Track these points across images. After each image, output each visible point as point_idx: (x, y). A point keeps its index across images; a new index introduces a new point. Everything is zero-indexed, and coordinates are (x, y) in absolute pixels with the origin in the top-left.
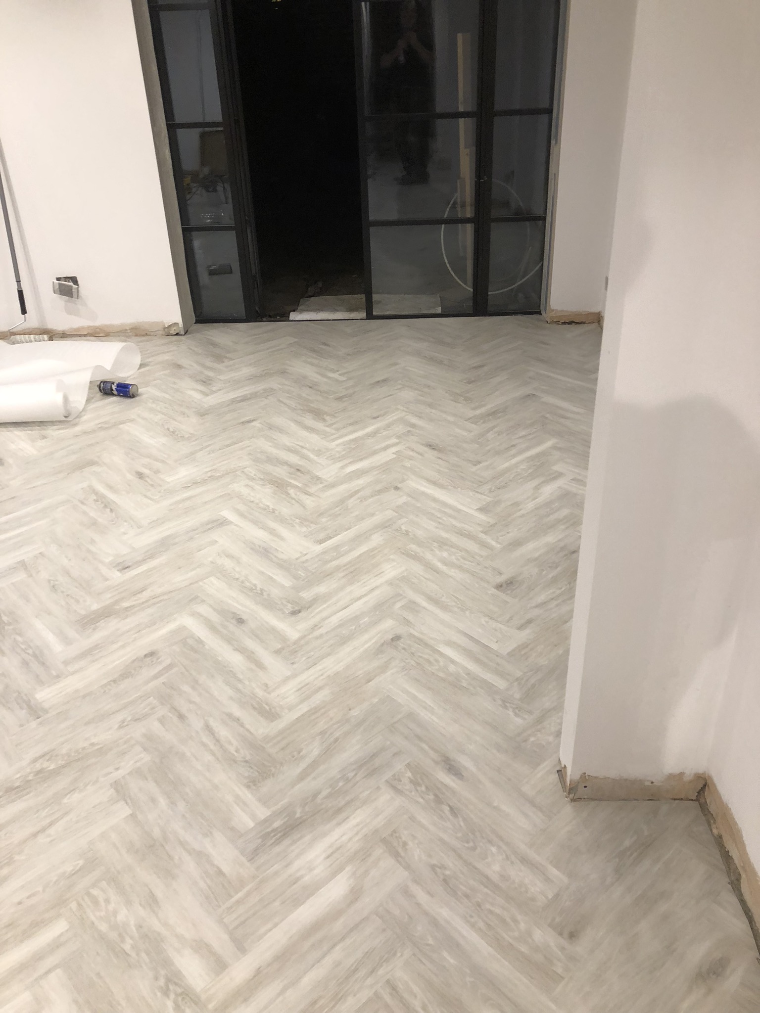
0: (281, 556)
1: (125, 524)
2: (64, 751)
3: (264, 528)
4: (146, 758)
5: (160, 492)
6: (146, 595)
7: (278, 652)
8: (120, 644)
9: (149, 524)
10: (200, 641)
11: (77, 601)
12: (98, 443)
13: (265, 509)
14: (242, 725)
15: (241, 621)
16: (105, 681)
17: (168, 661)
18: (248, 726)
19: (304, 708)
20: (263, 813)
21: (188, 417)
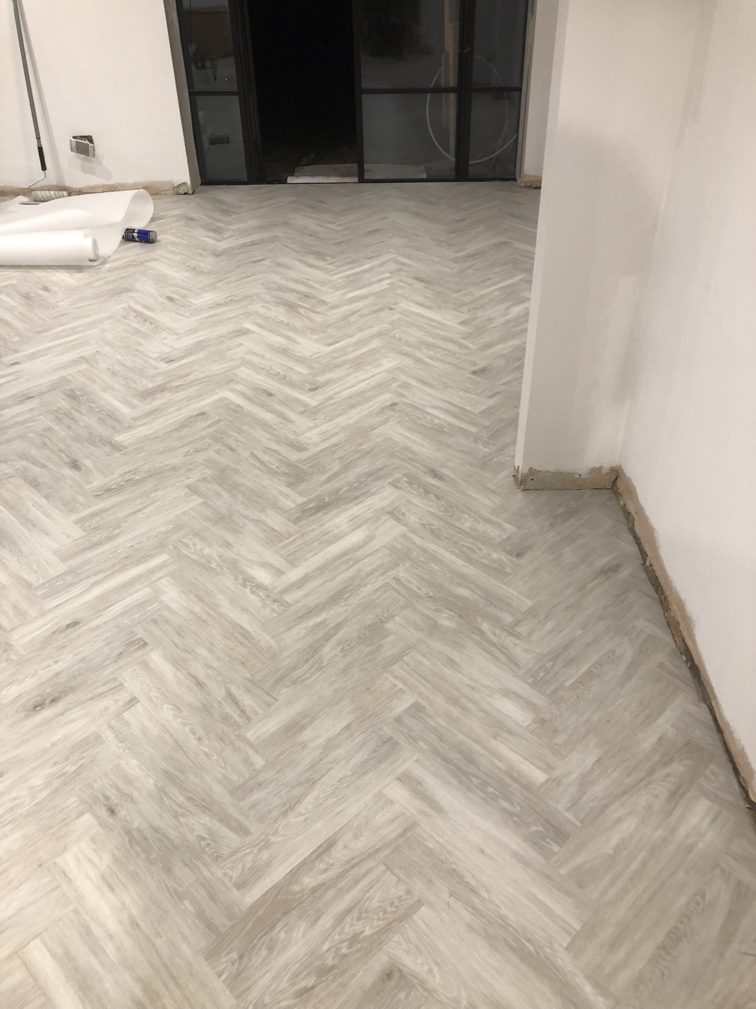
0: (299, 354)
1: (164, 332)
2: (145, 469)
3: (281, 335)
4: (208, 472)
5: (189, 310)
6: (191, 377)
7: (302, 413)
8: (176, 408)
9: (185, 332)
10: (239, 406)
11: (135, 382)
12: (129, 276)
13: (280, 323)
14: (280, 454)
15: (270, 395)
16: (169, 430)
17: (217, 418)
18: (284, 455)
19: (326, 445)
20: (301, 500)
21: (205, 257)
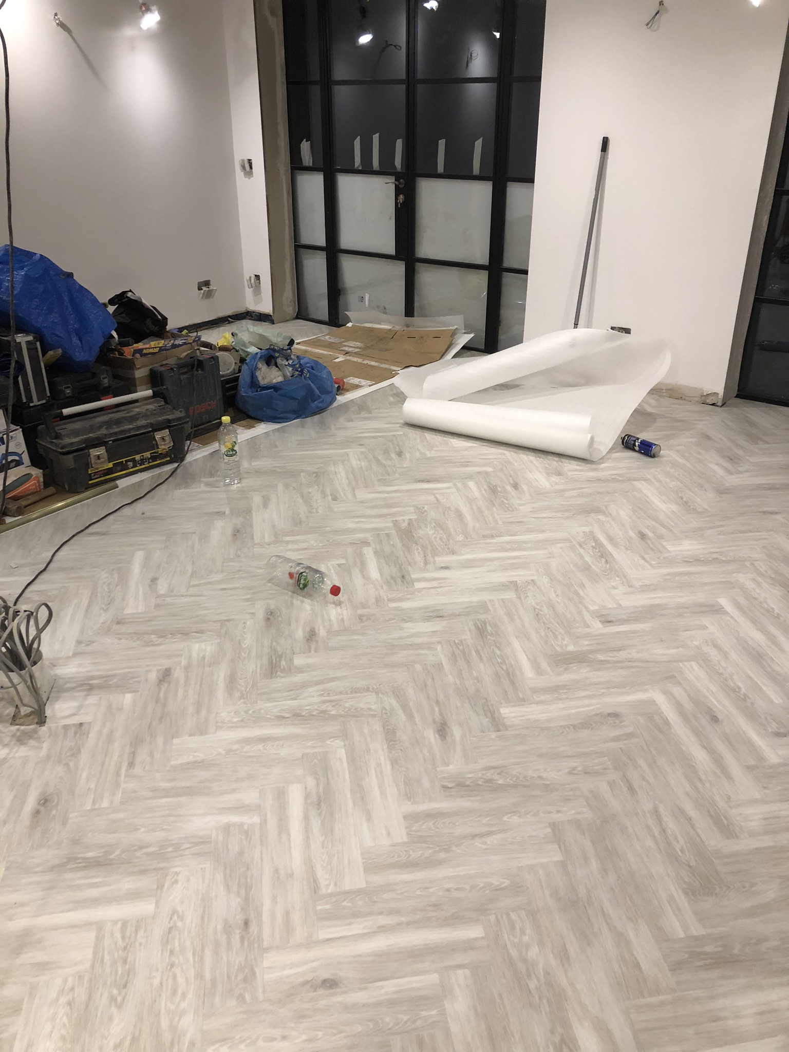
0: (778, 669)
1: (617, 579)
3: (764, 631)
4: (587, 814)
5: (658, 558)
6: (623, 655)
7: (750, 768)
8: (588, 693)
9: (641, 586)
10: (666, 722)
11: (556, 637)
13: (768, 611)
14: (693, 827)
15: (715, 719)
16: (564, 723)
17: (630, 730)
18: (699, 831)
19: (768, 841)
20: (696, 930)
21: (705, 490)
